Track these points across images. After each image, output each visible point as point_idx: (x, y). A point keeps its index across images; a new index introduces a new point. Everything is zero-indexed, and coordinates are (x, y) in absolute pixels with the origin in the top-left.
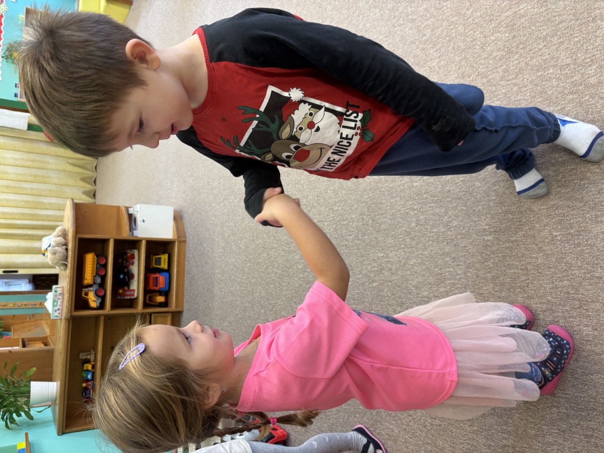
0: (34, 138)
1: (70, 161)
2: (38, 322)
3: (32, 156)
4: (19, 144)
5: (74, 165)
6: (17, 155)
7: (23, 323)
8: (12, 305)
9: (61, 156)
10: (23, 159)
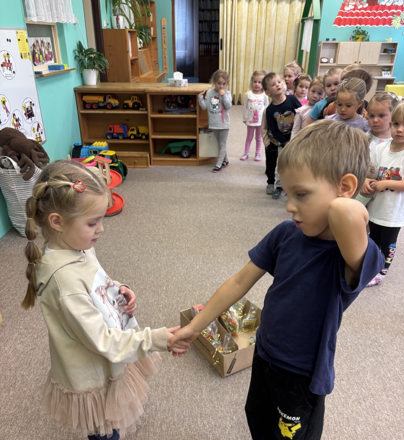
2: (152, 68)
7: (151, 57)
8: (165, 47)
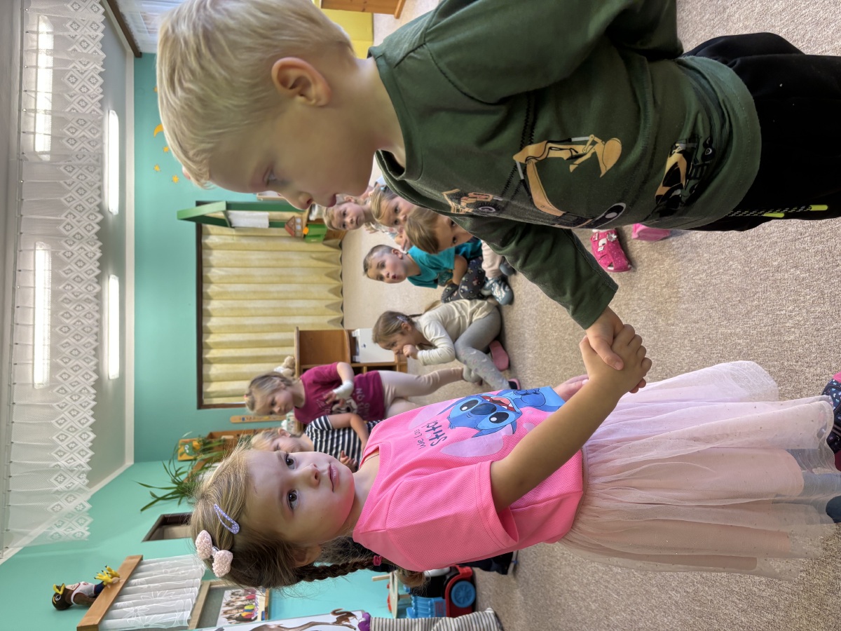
0: (276, 234)
1: (314, 255)
3: (276, 255)
4: (262, 243)
5: (318, 259)
6: (262, 255)
9: (304, 251)
10: (268, 259)
